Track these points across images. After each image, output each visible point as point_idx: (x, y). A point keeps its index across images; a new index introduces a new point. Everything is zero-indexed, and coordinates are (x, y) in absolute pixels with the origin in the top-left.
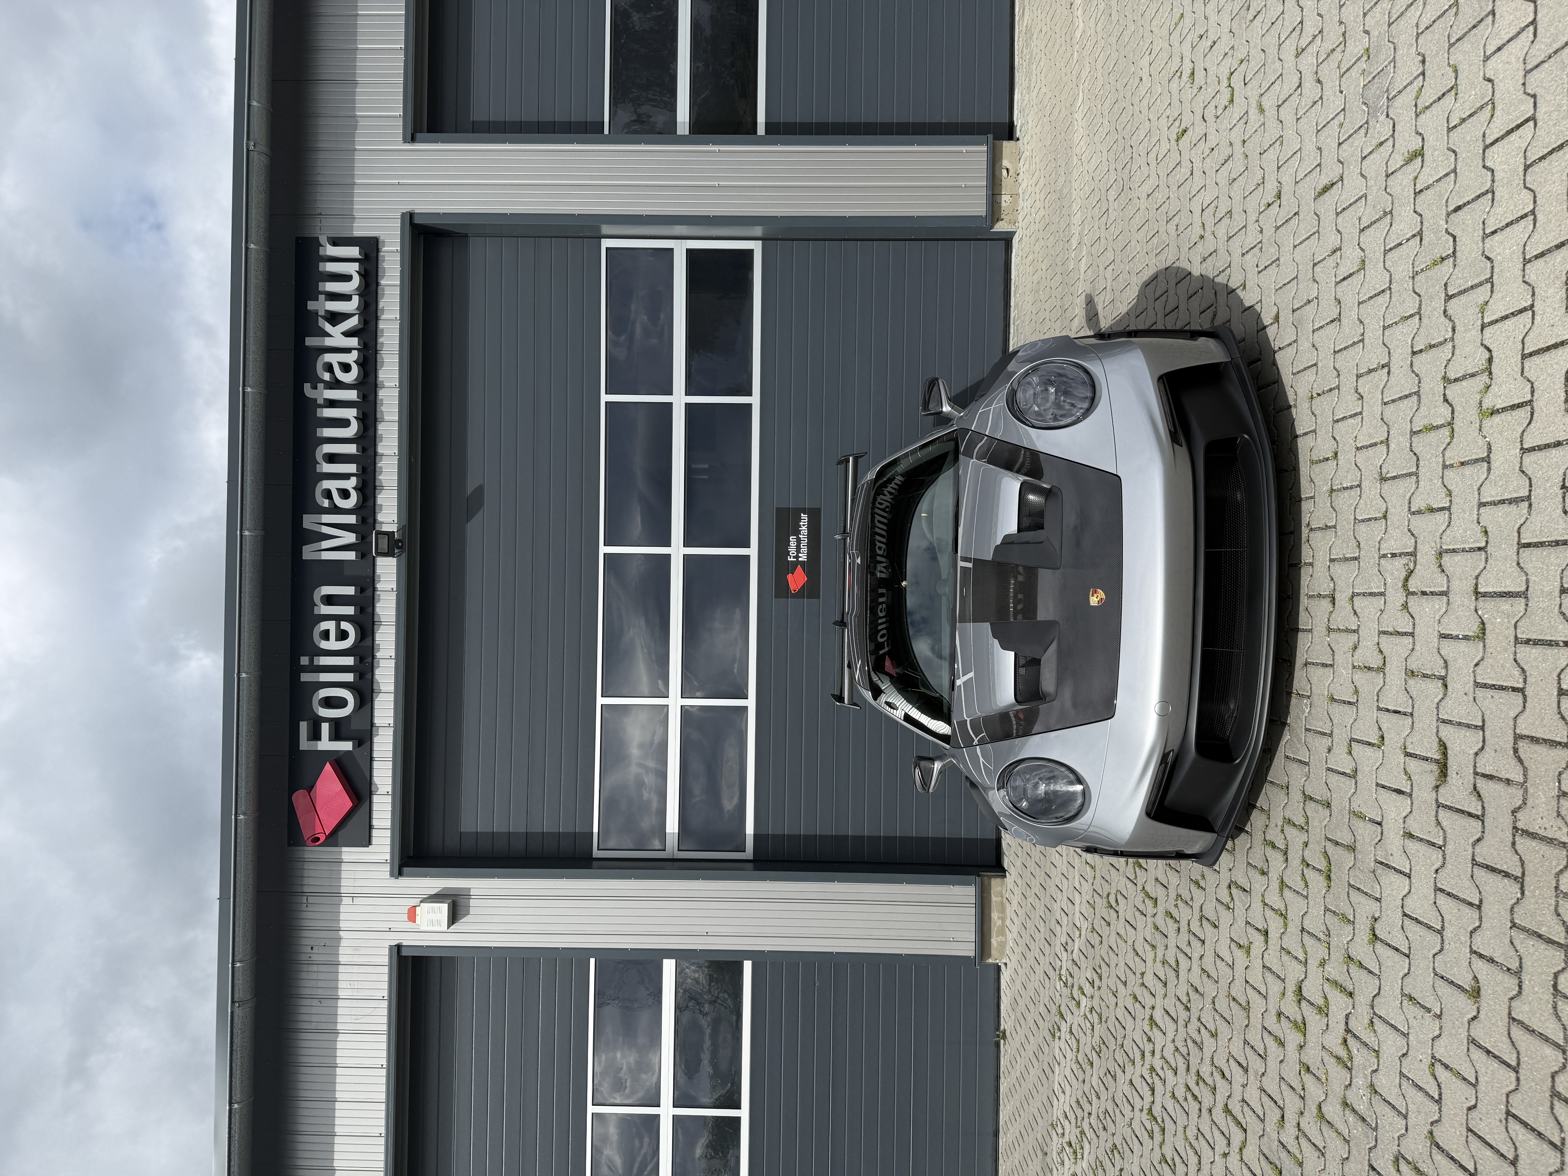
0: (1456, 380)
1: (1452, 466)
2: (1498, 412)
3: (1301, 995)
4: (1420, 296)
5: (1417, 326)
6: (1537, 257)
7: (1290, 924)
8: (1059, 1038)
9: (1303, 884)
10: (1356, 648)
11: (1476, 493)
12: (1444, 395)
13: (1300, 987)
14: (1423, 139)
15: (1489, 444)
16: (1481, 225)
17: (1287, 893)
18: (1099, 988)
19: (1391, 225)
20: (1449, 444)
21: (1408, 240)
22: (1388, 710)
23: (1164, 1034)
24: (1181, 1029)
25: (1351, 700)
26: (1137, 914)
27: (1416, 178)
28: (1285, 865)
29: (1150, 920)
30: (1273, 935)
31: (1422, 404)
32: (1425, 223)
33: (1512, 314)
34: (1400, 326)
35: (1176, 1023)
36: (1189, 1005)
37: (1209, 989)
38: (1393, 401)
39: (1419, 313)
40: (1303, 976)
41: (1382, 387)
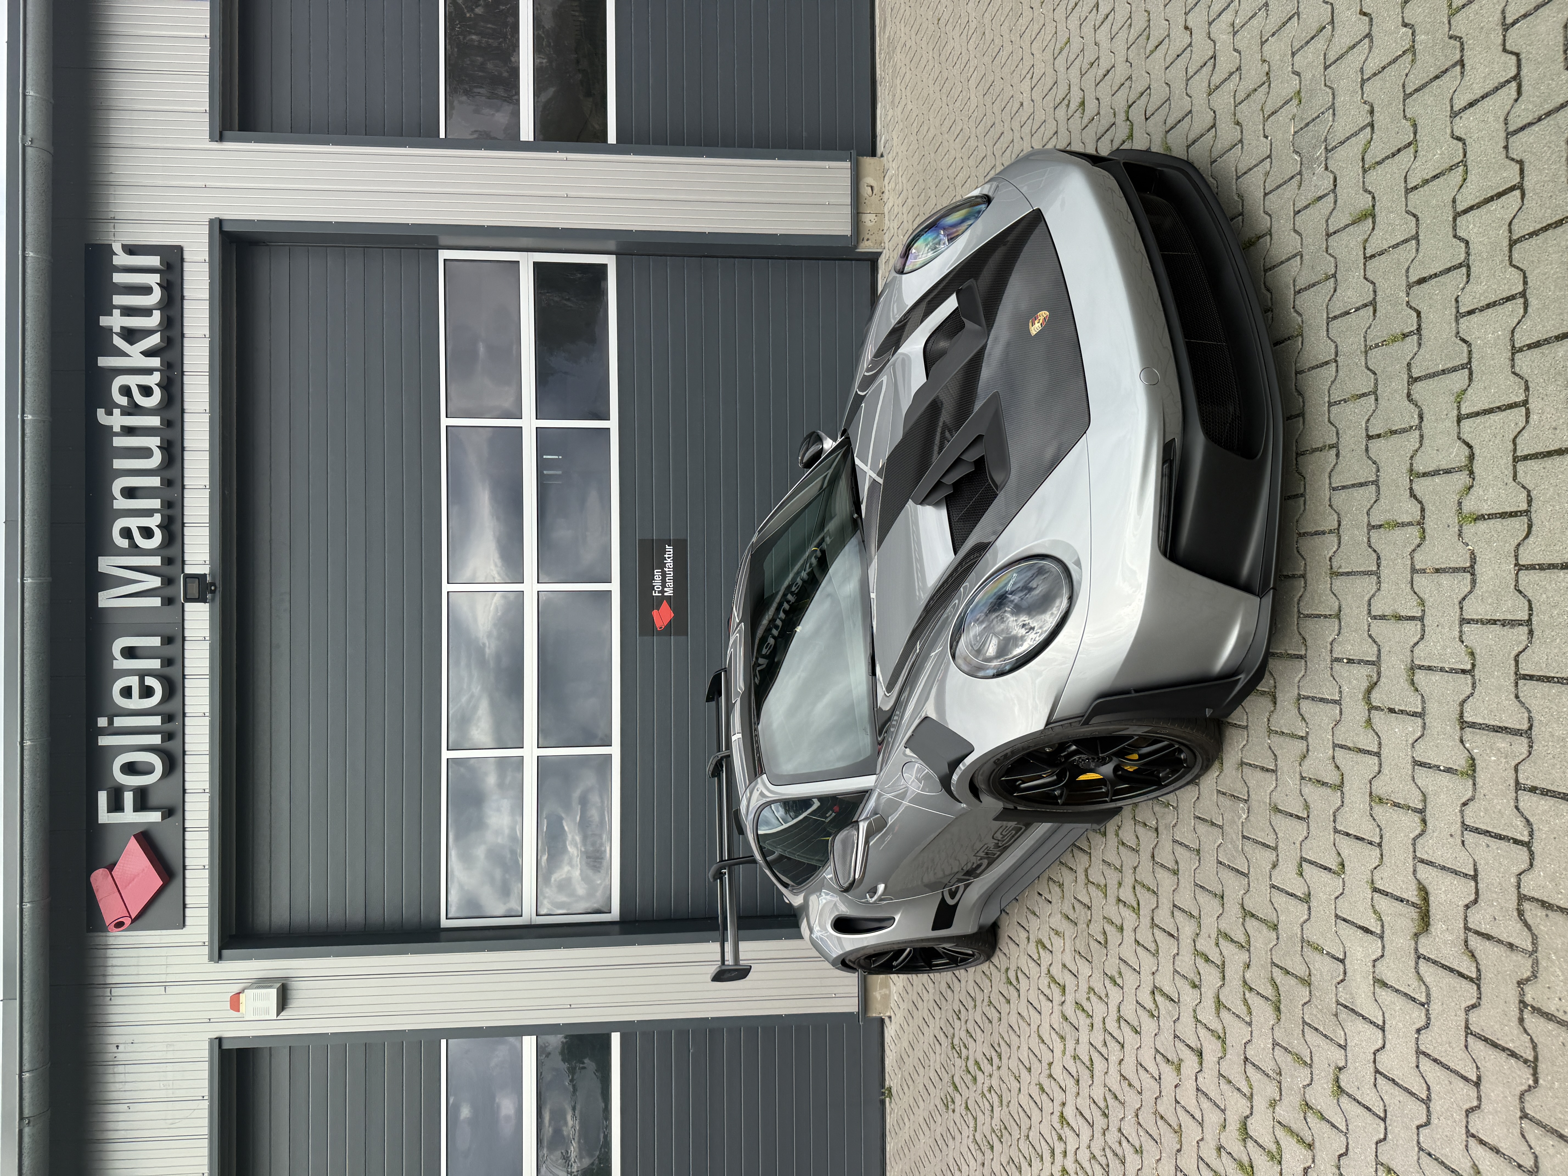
0: (1425, 475)
1: (1423, 571)
2: (1481, 517)
3: (1247, 1133)
4: (1375, 374)
5: (1373, 407)
6: (1530, 347)
7: (1230, 1051)
8: (954, 1111)
9: (1245, 1008)
10: (1305, 757)
11: (1457, 607)
12: (1411, 489)
13: (1245, 1124)
14: (1374, 198)
15: (1473, 553)
16: (1453, 302)
17: (1224, 1014)
18: (999, 1068)
19: (1335, 291)
20: (1418, 546)
21: (1357, 309)
22: (1348, 835)
23: (1078, 1135)
24: (1098, 1134)
25: (1300, 815)
26: (1042, 997)
27: (1366, 240)
28: (1221, 983)
29: (1057, 1009)
30: (1210, 1058)
31: (1382, 496)
32: (1379, 293)
33: (1499, 408)
34: (1351, 405)
35: (1092, 1127)
36: (1106, 1112)
37: (1132, 1099)
38: (1344, 487)
39: (1375, 392)
40: (1248, 1112)
41: (1329, 470)
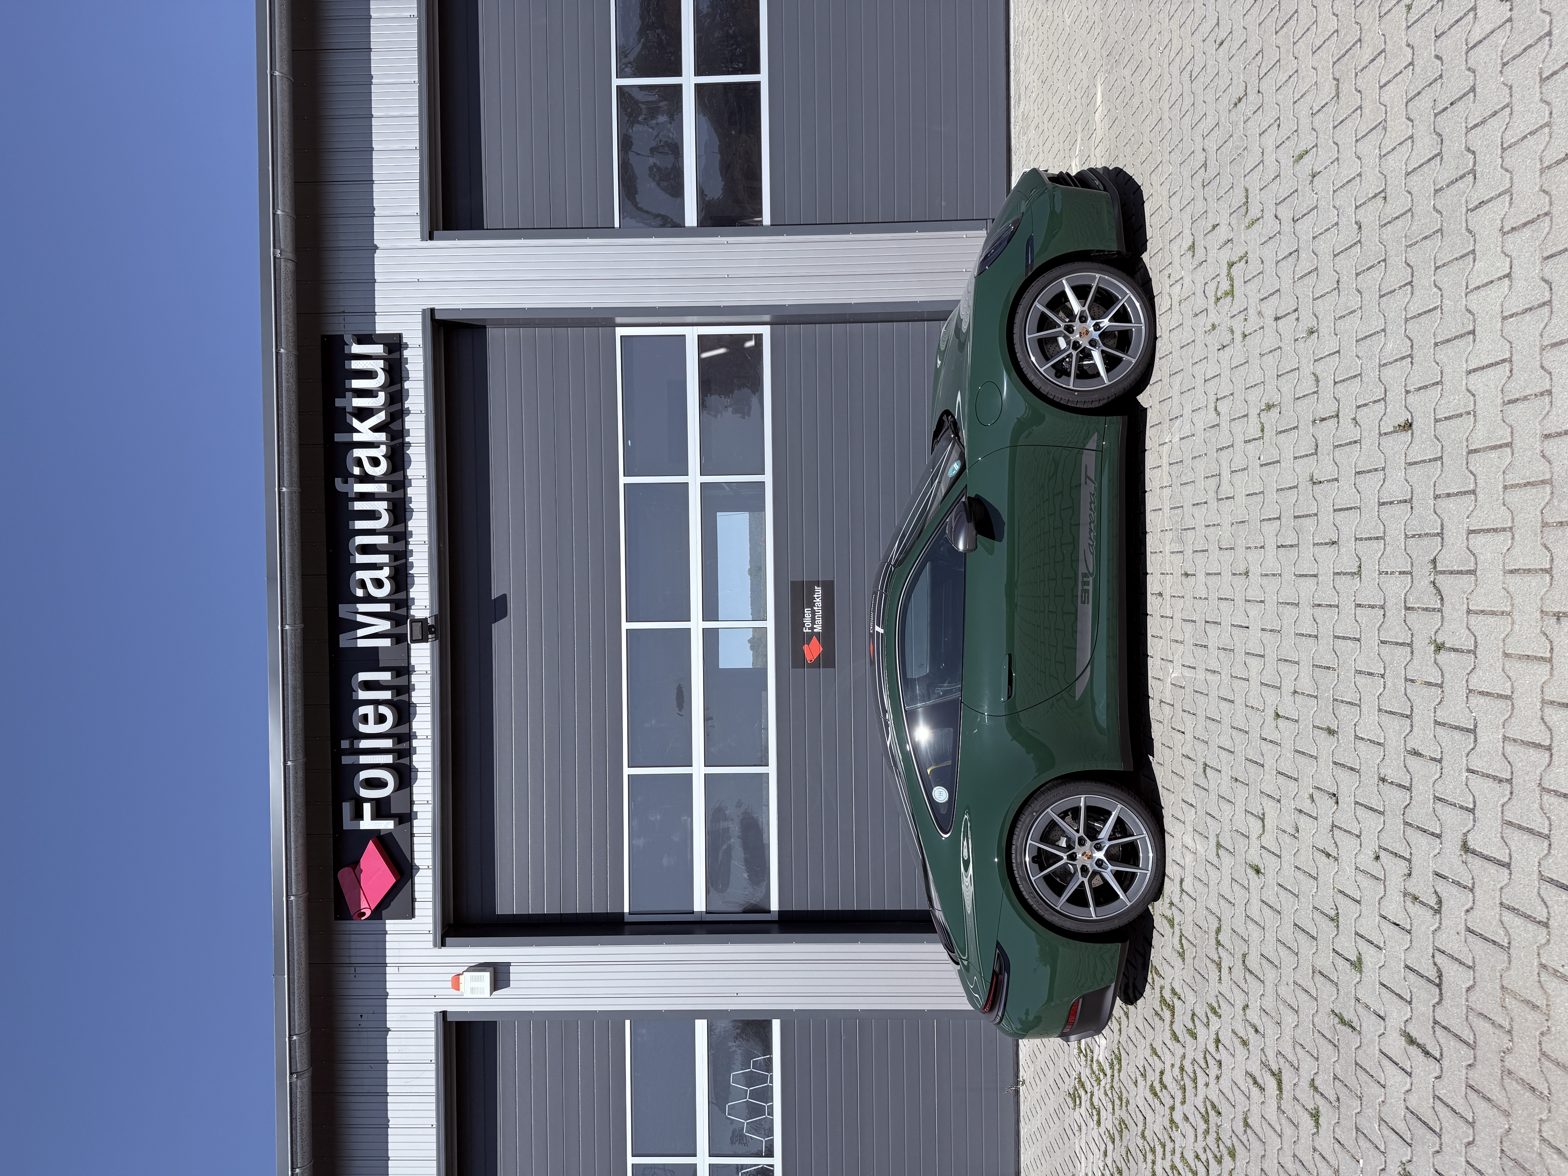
8: (1080, 1104)
14: (1412, 415)
16: (1466, 519)
27: (1407, 449)
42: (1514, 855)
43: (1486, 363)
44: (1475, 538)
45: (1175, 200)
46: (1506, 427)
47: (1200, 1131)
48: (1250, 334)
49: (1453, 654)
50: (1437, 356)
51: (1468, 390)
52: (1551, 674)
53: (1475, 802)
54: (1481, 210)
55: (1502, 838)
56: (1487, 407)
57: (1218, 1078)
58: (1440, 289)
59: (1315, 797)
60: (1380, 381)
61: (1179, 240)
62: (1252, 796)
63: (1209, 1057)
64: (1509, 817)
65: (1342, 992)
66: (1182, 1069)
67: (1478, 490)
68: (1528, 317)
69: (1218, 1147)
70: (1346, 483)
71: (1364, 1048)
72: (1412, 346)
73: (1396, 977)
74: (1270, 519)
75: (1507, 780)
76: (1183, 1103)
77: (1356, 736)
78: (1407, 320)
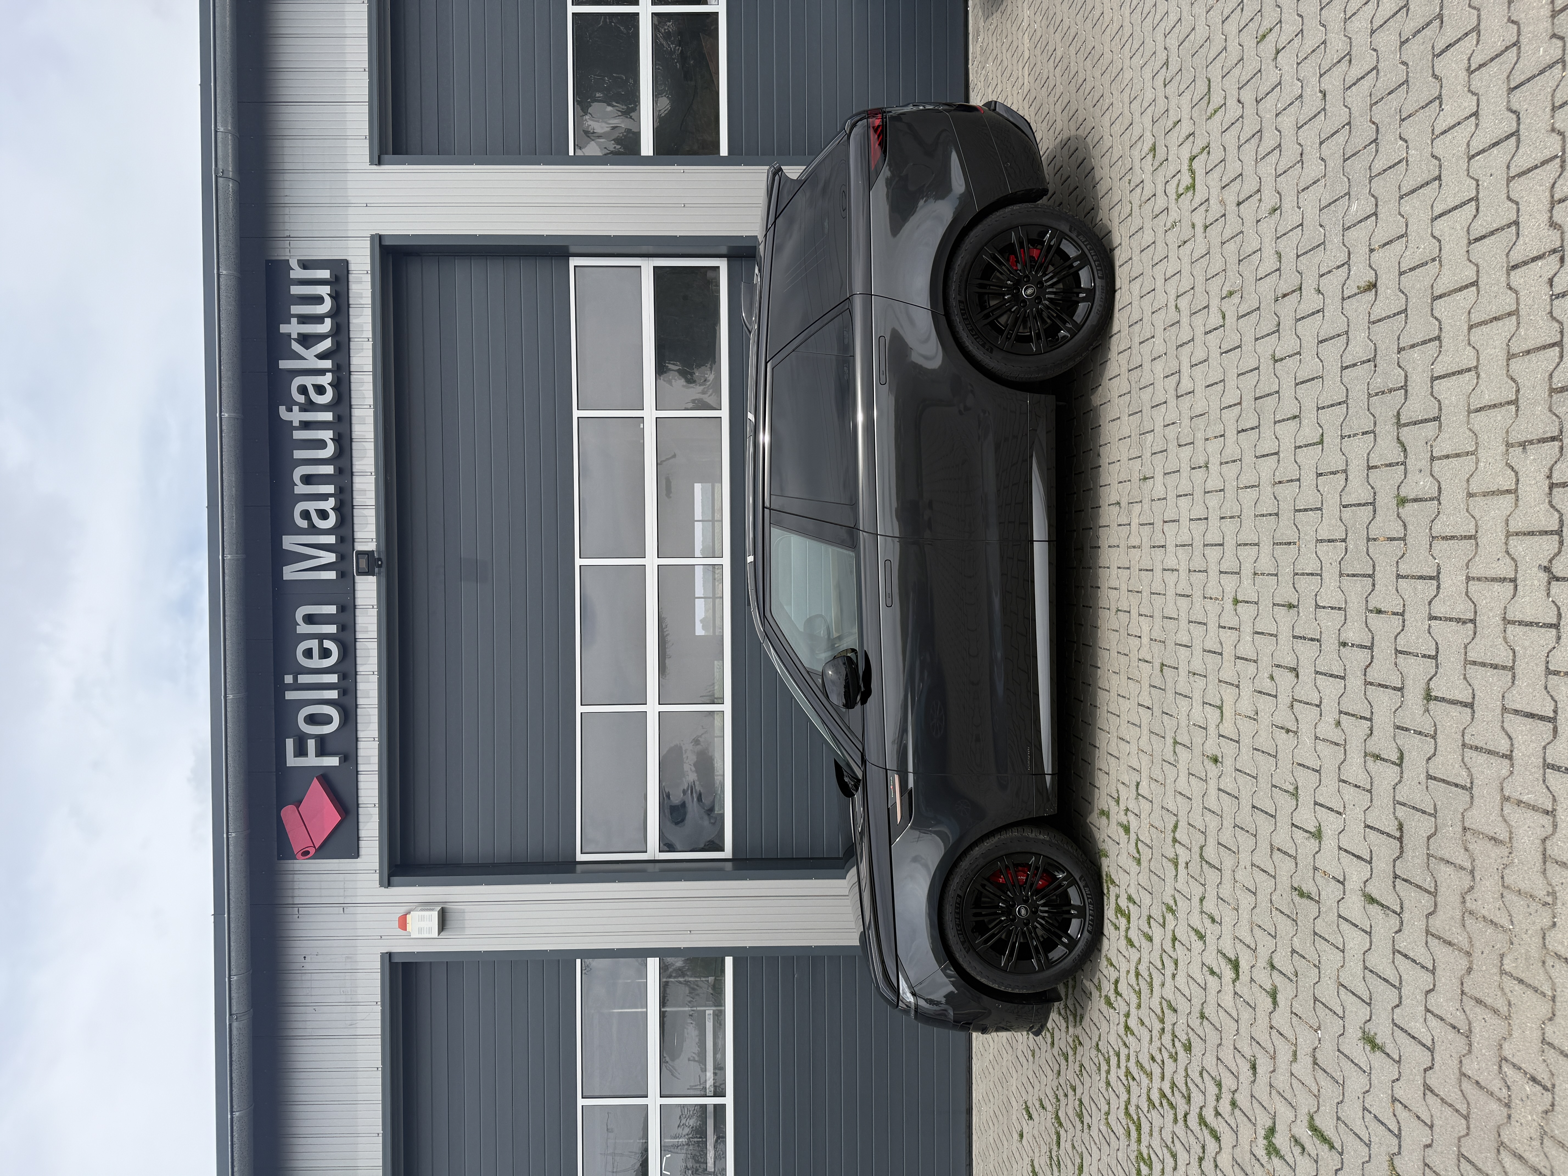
42: (1477, 693)
43: (1452, 205)
44: (1440, 384)
45: (1135, 105)
46: (1472, 266)
47: (1155, 1033)
48: (1211, 224)
49: (1416, 505)
50: (1402, 209)
51: (1434, 237)
52: (1516, 506)
53: (1437, 648)
54: (1448, 53)
55: (1465, 678)
56: (1454, 248)
57: (1174, 976)
58: (1406, 142)
59: (1274, 675)
60: (1344, 245)
61: (1140, 144)
62: (1210, 687)
63: (1165, 956)
64: (1472, 656)
65: (1300, 866)
66: (1138, 974)
67: (1443, 335)
68: (1495, 150)
69: (1174, 1045)
70: (1308, 355)
71: (1323, 915)
72: (1376, 205)
73: (1354, 840)
74: (1230, 406)
75: (1471, 621)
76: (1139, 1006)
77: (1317, 606)
78: (1371, 178)
